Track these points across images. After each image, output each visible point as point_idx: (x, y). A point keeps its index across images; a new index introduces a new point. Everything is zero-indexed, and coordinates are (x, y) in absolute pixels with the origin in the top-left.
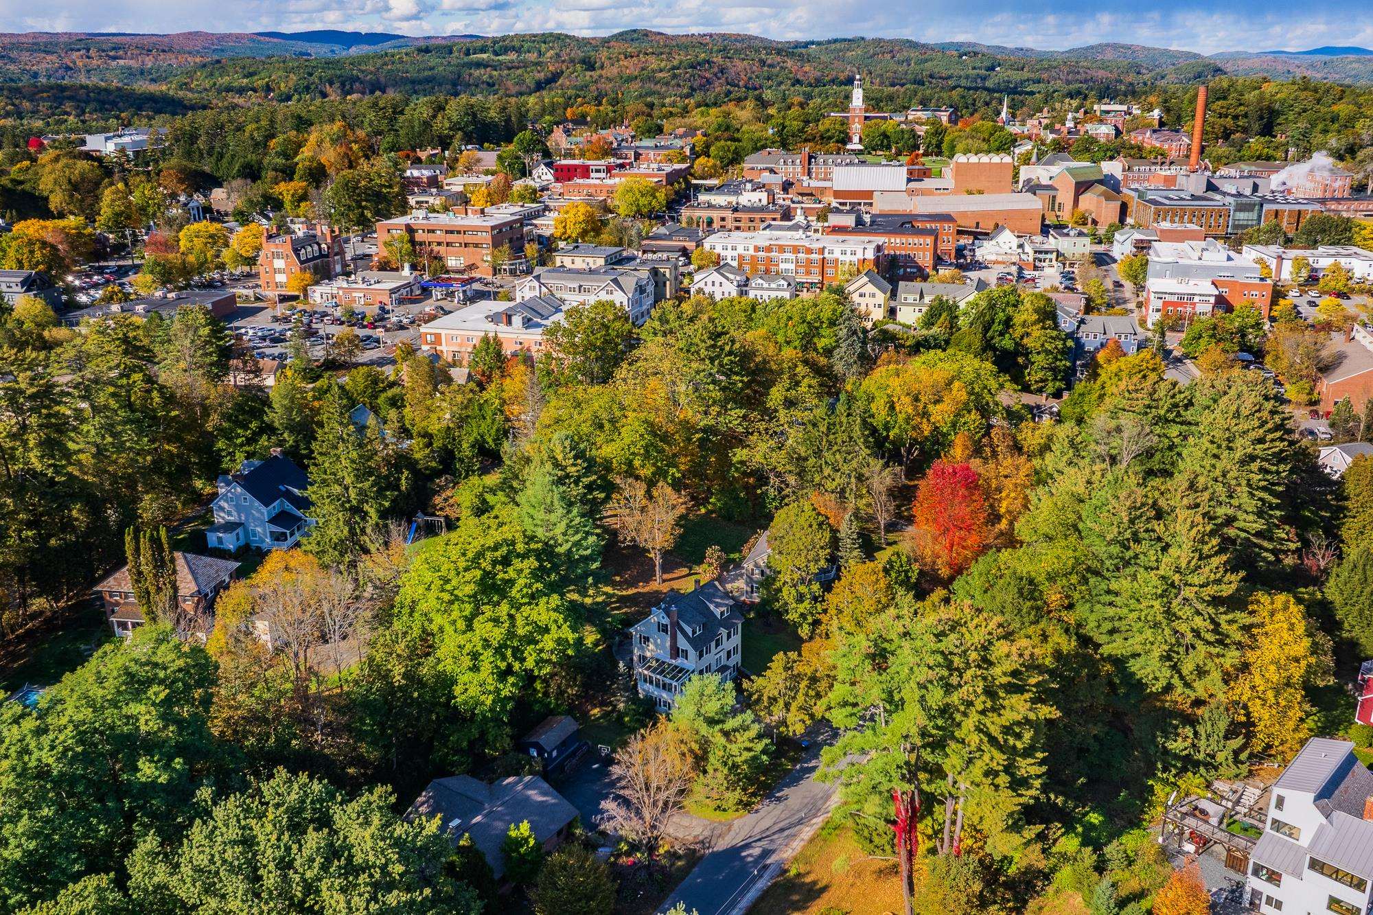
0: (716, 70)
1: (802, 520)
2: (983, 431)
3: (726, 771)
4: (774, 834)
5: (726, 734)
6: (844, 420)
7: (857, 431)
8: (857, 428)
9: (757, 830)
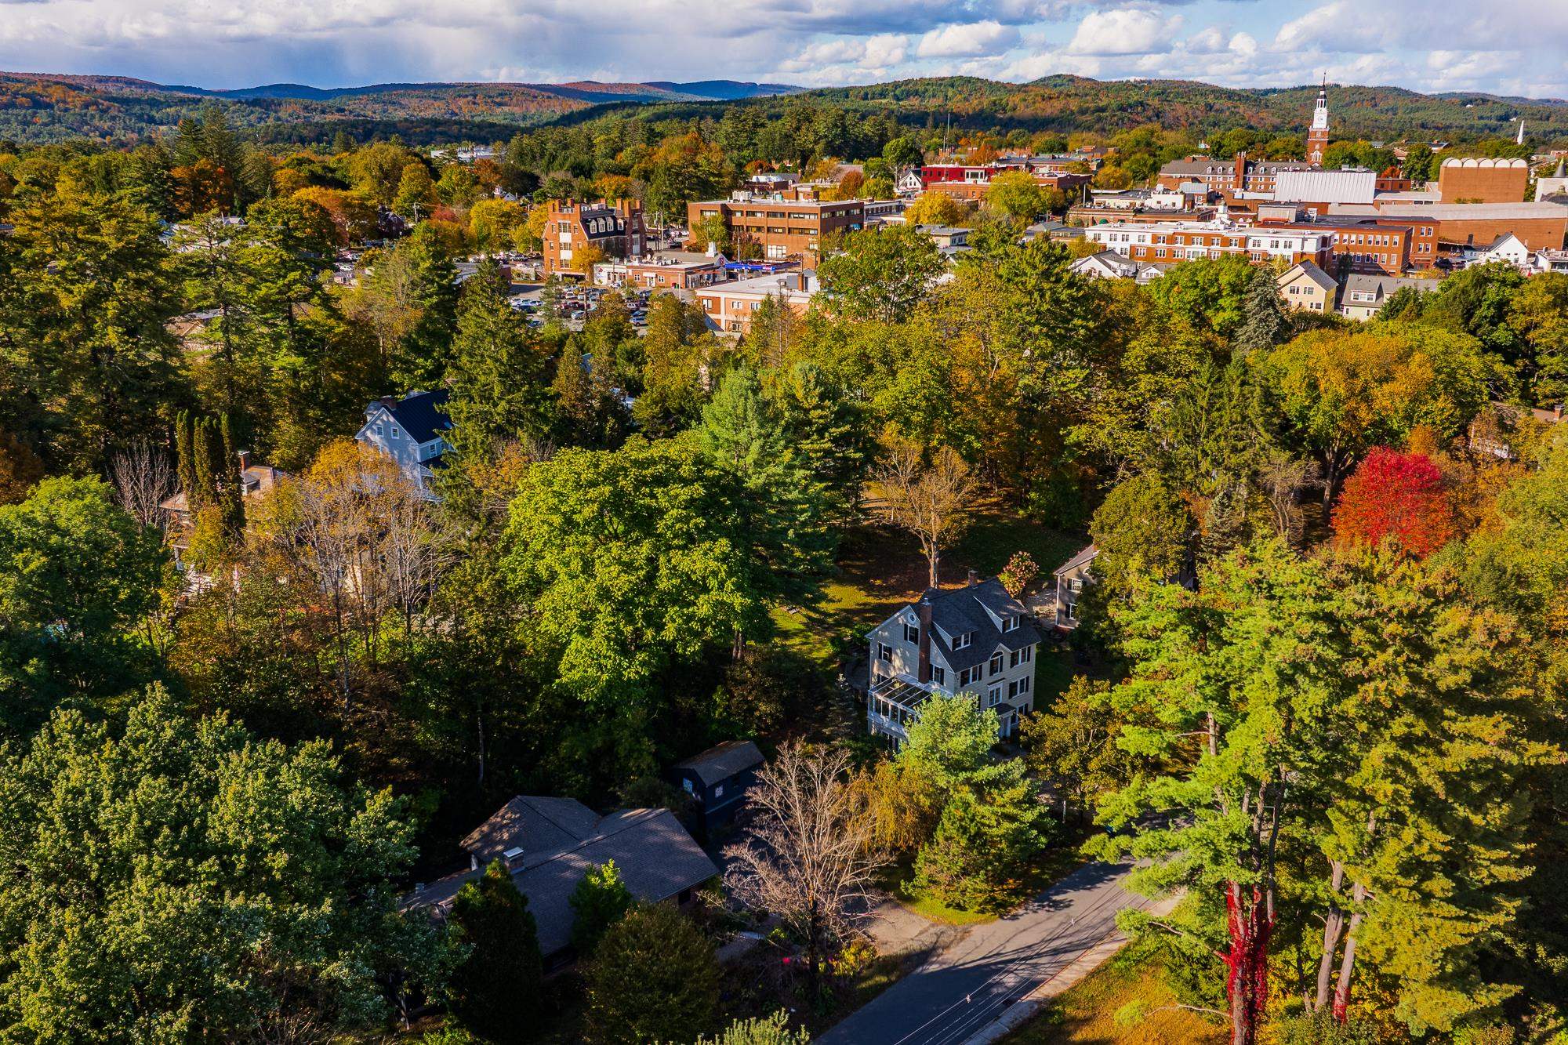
0: (1150, 113)
1: (1144, 499)
2: (1455, 428)
3: (964, 842)
4: (1039, 955)
5: (979, 789)
6: (1236, 390)
7: (1254, 407)
8: (1255, 404)
9: (1010, 947)
